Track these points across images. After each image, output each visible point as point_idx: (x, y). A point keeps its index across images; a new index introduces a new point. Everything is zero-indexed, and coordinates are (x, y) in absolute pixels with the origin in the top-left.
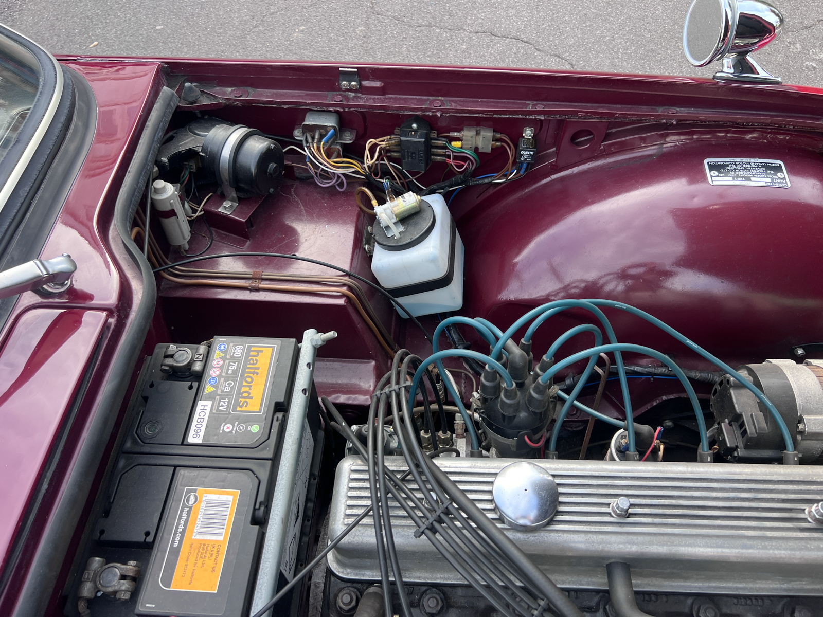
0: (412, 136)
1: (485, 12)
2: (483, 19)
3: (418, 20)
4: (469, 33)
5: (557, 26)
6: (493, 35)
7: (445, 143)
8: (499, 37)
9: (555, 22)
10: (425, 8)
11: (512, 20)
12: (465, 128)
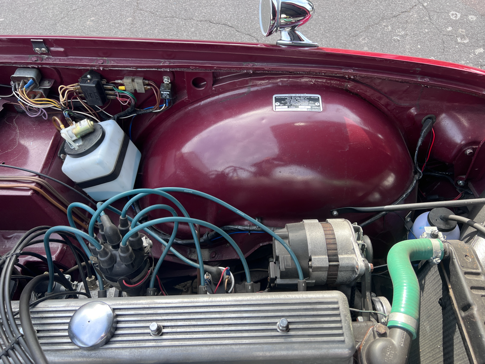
0: (88, 83)
1: (207, 9)
2: (205, 13)
3: (165, 13)
4: (196, 22)
5: (250, 17)
6: (211, 23)
7: (112, 87)
8: (214, 23)
9: (249, 14)
10: (170, 7)
11: (223, 14)
12: (125, 77)
